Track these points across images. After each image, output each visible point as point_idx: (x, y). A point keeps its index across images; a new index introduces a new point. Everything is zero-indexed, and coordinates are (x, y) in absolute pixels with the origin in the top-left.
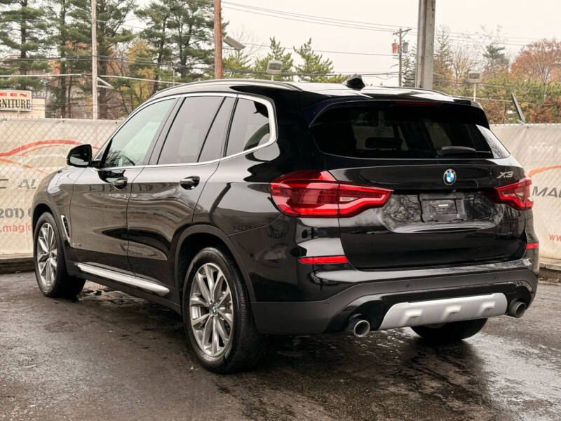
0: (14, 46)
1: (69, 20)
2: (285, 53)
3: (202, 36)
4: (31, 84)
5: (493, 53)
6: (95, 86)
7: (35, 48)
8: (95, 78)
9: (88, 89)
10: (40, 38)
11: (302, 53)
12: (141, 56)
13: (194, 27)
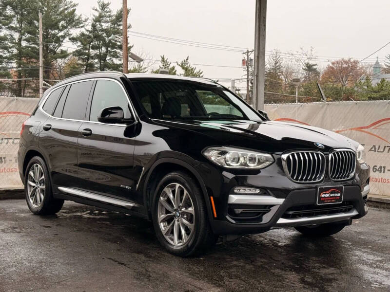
1: (24, 44)
2: (171, 66)
3: (115, 55)
5: (309, 68)
6: (41, 87)
8: (41, 81)
10: (4, 56)
11: (182, 66)
12: (74, 67)
13: (109, 49)
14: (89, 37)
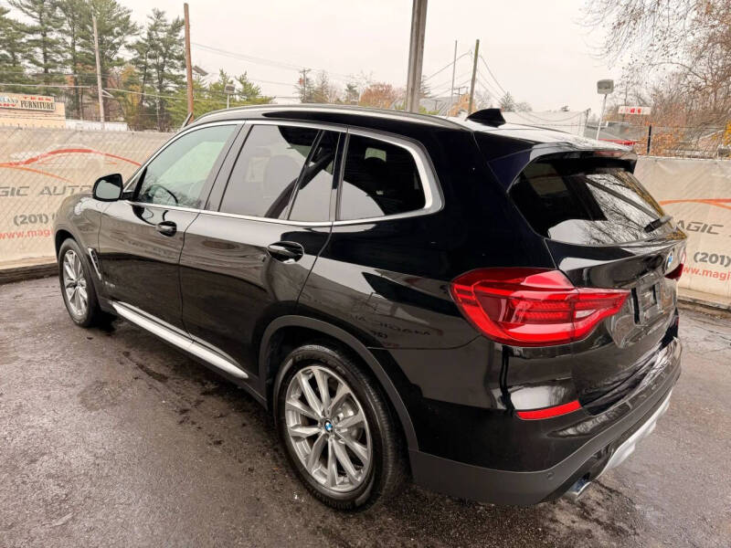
0: (39, 65)
1: (78, 49)
2: (229, 81)
3: (173, 66)
4: (54, 92)
6: (100, 95)
7: (55, 67)
8: (100, 90)
9: (95, 97)
10: (58, 60)
11: (241, 81)
12: (132, 76)
13: (167, 59)
14: (146, 46)
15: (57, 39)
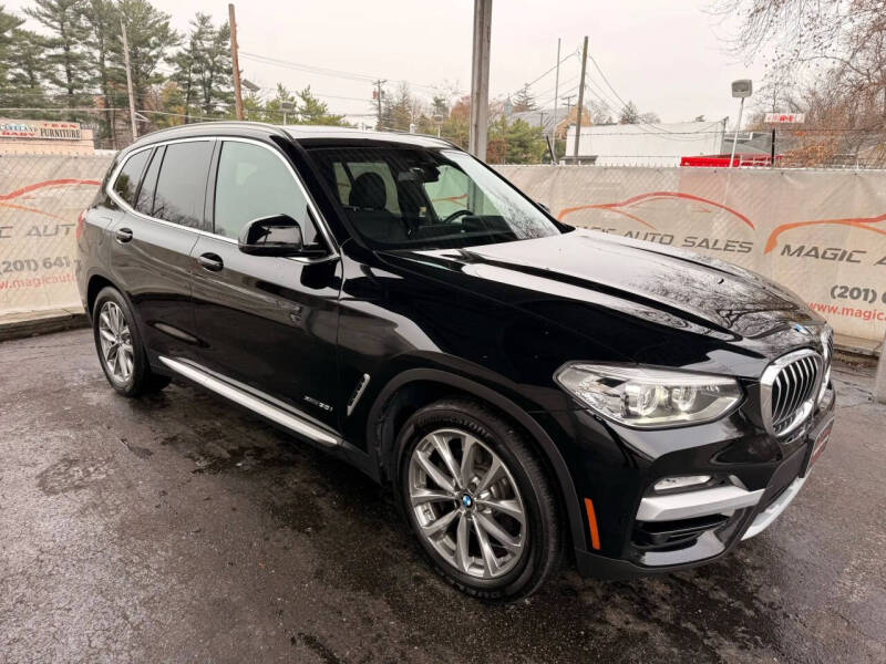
0: (62, 85)
1: (108, 64)
2: (290, 97)
4: (79, 117)
5: (438, 102)
6: (133, 120)
7: (80, 87)
8: (133, 113)
9: (129, 122)
10: (85, 79)
11: (303, 97)
12: (174, 95)
13: (214, 73)
14: (189, 58)
15: (83, 53)
